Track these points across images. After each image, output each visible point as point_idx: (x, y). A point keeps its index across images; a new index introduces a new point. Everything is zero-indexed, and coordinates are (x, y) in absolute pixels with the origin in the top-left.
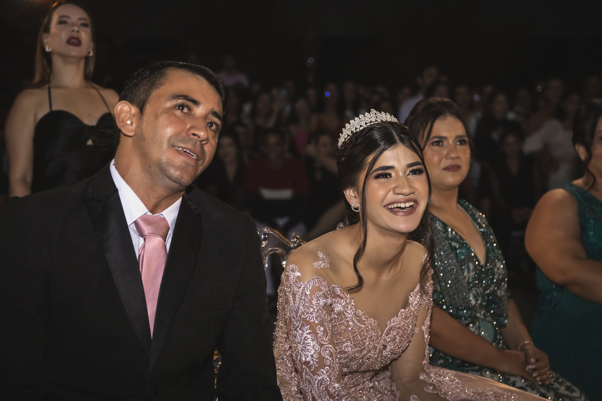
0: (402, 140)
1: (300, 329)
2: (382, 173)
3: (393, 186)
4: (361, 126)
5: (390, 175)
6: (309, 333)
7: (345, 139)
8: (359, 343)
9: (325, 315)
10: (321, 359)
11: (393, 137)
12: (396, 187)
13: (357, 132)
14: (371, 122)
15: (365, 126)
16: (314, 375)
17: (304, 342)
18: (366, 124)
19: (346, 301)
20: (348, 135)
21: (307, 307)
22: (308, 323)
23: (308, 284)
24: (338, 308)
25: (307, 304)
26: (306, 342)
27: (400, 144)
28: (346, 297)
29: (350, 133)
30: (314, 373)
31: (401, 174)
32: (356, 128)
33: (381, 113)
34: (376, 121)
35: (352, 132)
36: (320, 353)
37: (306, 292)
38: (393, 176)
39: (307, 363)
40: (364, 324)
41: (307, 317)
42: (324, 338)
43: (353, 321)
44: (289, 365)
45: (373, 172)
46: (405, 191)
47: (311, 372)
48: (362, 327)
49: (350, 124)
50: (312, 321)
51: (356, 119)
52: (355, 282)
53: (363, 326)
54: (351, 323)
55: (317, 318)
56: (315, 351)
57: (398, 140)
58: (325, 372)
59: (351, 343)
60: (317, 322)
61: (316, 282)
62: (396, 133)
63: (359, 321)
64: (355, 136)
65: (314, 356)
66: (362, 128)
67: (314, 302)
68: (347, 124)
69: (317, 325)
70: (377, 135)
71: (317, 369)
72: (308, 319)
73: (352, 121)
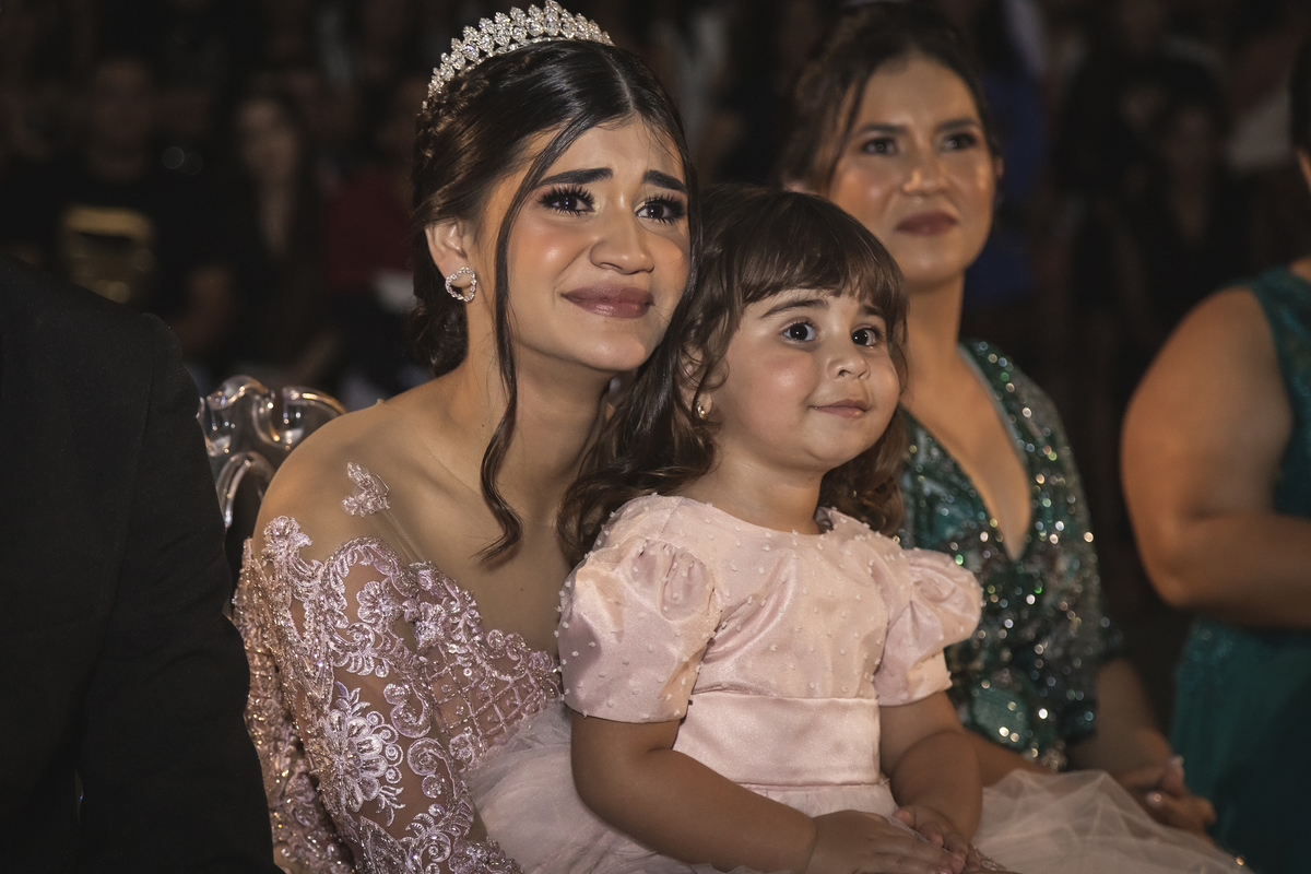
0: (644, 108)
1: (334, 706)
2: (566, 191)
3: (596, 238)
4: (513, 41)
5: (588, 201)
6: (364, 713)
7: (457, 71)
8: (501, 730)
9: (402, 650)
10: (412, 783)
11: (618, 94)
12: (601, 244)
13: (497, 58)
14: (545, 35)
15: (525, 43)
16: (398, 836)
17: (351, 743)
18: (529, 37)
19: (448, 608)
20: (469, 62)
21: (341, 632)
22: (352, 680)
23: (337, 563)
24: (429, 632)
25: (339, 624)
26: (356, 741)
27: (636, 116)
28: (449, 595)
29: (474, 55)
30: (397, 831)
31: (622, 201)
32: (497, 46)
33: (574, 16)
34: (560, 35)
35: (482, 54)
36: (404, 767)
37: (333, 586)
38: (597, 206)
39: (371, 807)
40: (513, 673)
41: (348, 665)
42: (413, 719)
43: (475, 665)
44: (307, 823)
45: (542, 184)
46: (625, 257)
47: (387, 829)
48: (507, 683)
49: (479, 30)
50: (367, 671)
51: (499, 17)
52: (494, 532)
53: (508, 678)
54: (468, 673)
55: (379, 662)
56: (389, 762)
57: (631, 104)
58: (432, 821)
59: (475, 733)
60: (381, 674)
61: (359, 554)
62: (628, 83)
63: (495, 664)
64: (495, 67)
65: (389, 777)
66: (513, 47)
67: (363, 613)
68: (468, 30)
69: (385, 681)
70: (558, 78)
71: (405, 817)
72: (351, 670)
73: (484, 23)
